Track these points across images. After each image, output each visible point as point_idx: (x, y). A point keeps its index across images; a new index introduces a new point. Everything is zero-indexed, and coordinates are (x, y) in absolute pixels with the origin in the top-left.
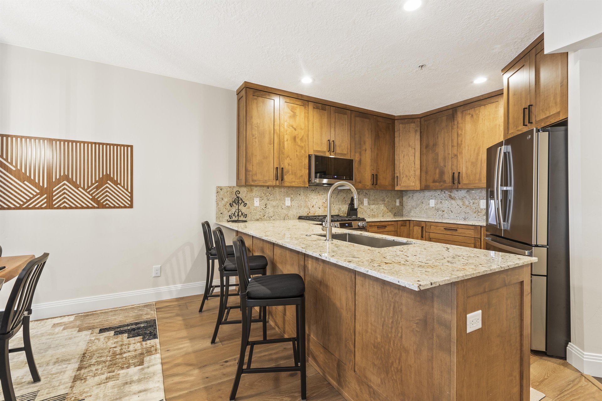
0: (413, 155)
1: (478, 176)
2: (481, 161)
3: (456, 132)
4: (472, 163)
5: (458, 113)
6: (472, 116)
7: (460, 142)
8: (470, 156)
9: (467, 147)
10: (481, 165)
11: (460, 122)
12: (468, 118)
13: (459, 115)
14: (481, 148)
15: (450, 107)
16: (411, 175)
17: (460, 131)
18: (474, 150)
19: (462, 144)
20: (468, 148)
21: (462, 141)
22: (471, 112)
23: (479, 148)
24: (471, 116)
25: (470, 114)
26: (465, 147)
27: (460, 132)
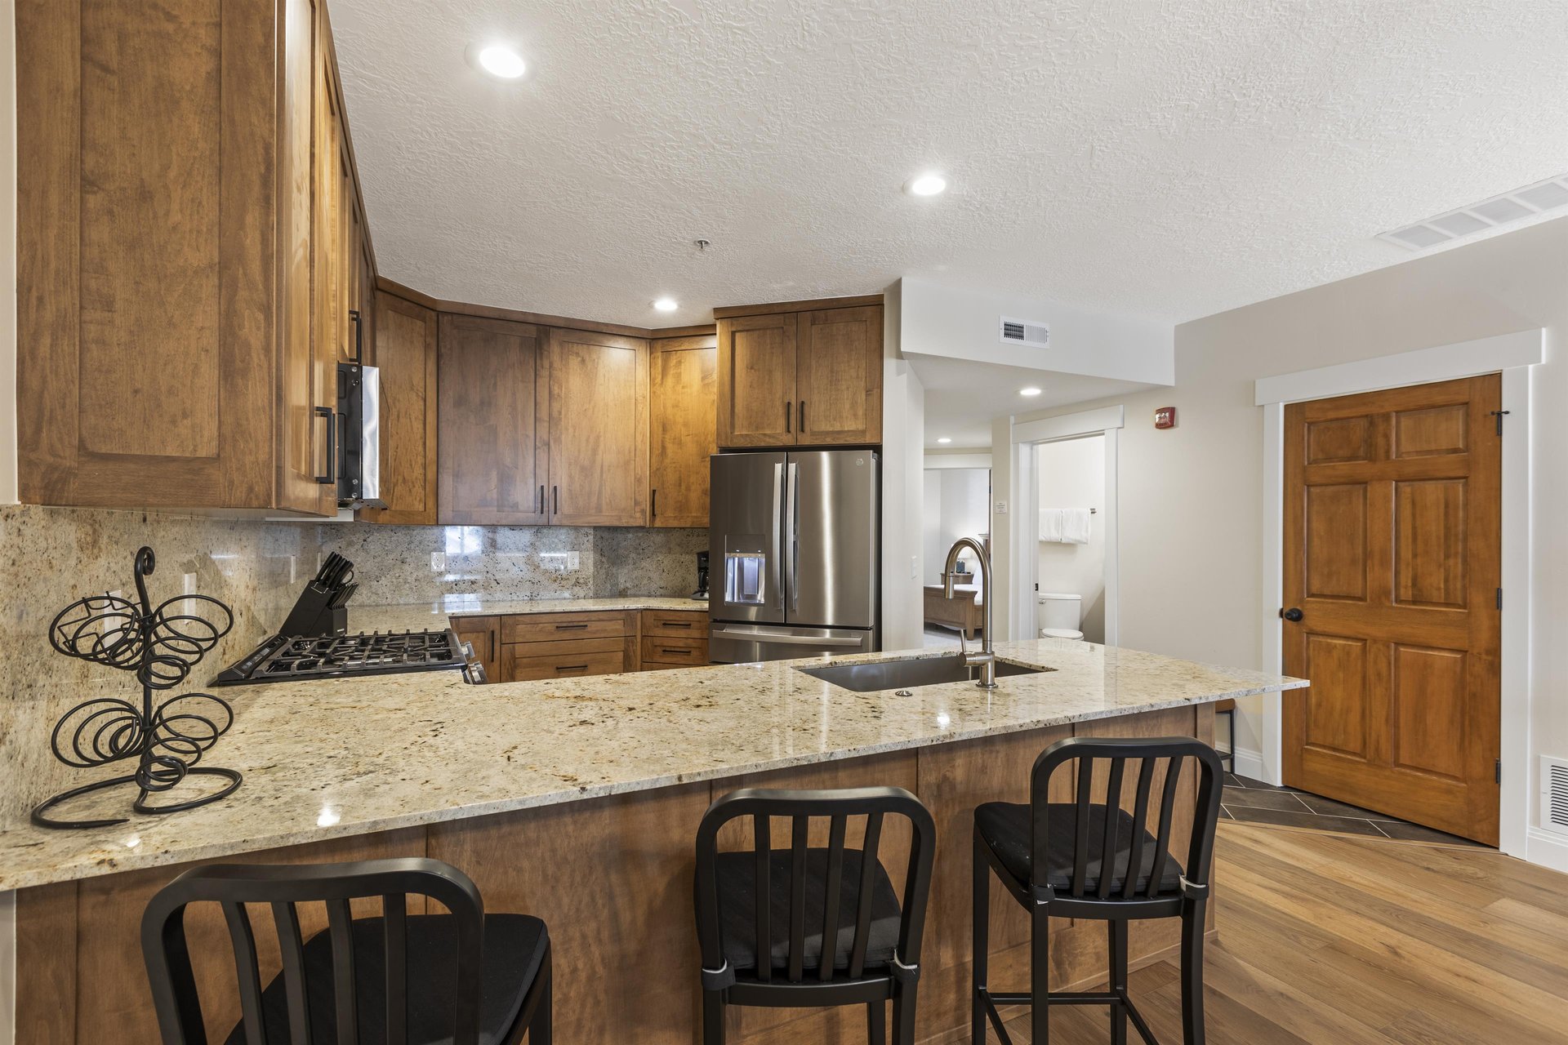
0: (421, 417)
1: (594, 499)
2: (602, 466)
3: (547, 385)
4: (583, 469)
5: (552, 341)
6: (583, 361)
7: (555, 414)
8: (579, 451)
9: (571, 430)
10: (602, 476)
11: (555, 365)
12: (574, 362)
13: (555, 348)
14: (602, 439)
15: (531, 319)
16: (416, 478)
17: (556, 388)
18: (587, 441)
19: (560, 419)
20: (575, 432)
21: (560, 413)
22: (582, 350)
23: (598, 437)
24: (579, 359)
25: (577, 354)
26: (567, 429)
27: (556, 390)
